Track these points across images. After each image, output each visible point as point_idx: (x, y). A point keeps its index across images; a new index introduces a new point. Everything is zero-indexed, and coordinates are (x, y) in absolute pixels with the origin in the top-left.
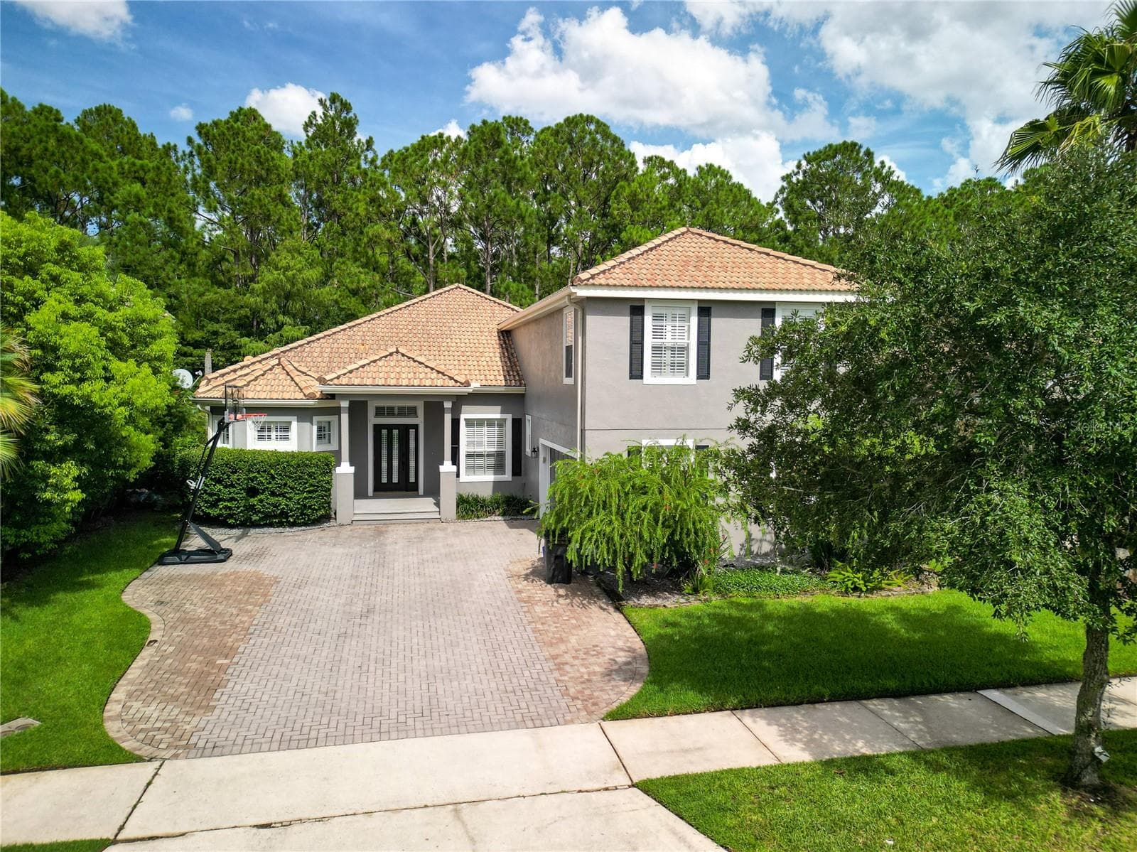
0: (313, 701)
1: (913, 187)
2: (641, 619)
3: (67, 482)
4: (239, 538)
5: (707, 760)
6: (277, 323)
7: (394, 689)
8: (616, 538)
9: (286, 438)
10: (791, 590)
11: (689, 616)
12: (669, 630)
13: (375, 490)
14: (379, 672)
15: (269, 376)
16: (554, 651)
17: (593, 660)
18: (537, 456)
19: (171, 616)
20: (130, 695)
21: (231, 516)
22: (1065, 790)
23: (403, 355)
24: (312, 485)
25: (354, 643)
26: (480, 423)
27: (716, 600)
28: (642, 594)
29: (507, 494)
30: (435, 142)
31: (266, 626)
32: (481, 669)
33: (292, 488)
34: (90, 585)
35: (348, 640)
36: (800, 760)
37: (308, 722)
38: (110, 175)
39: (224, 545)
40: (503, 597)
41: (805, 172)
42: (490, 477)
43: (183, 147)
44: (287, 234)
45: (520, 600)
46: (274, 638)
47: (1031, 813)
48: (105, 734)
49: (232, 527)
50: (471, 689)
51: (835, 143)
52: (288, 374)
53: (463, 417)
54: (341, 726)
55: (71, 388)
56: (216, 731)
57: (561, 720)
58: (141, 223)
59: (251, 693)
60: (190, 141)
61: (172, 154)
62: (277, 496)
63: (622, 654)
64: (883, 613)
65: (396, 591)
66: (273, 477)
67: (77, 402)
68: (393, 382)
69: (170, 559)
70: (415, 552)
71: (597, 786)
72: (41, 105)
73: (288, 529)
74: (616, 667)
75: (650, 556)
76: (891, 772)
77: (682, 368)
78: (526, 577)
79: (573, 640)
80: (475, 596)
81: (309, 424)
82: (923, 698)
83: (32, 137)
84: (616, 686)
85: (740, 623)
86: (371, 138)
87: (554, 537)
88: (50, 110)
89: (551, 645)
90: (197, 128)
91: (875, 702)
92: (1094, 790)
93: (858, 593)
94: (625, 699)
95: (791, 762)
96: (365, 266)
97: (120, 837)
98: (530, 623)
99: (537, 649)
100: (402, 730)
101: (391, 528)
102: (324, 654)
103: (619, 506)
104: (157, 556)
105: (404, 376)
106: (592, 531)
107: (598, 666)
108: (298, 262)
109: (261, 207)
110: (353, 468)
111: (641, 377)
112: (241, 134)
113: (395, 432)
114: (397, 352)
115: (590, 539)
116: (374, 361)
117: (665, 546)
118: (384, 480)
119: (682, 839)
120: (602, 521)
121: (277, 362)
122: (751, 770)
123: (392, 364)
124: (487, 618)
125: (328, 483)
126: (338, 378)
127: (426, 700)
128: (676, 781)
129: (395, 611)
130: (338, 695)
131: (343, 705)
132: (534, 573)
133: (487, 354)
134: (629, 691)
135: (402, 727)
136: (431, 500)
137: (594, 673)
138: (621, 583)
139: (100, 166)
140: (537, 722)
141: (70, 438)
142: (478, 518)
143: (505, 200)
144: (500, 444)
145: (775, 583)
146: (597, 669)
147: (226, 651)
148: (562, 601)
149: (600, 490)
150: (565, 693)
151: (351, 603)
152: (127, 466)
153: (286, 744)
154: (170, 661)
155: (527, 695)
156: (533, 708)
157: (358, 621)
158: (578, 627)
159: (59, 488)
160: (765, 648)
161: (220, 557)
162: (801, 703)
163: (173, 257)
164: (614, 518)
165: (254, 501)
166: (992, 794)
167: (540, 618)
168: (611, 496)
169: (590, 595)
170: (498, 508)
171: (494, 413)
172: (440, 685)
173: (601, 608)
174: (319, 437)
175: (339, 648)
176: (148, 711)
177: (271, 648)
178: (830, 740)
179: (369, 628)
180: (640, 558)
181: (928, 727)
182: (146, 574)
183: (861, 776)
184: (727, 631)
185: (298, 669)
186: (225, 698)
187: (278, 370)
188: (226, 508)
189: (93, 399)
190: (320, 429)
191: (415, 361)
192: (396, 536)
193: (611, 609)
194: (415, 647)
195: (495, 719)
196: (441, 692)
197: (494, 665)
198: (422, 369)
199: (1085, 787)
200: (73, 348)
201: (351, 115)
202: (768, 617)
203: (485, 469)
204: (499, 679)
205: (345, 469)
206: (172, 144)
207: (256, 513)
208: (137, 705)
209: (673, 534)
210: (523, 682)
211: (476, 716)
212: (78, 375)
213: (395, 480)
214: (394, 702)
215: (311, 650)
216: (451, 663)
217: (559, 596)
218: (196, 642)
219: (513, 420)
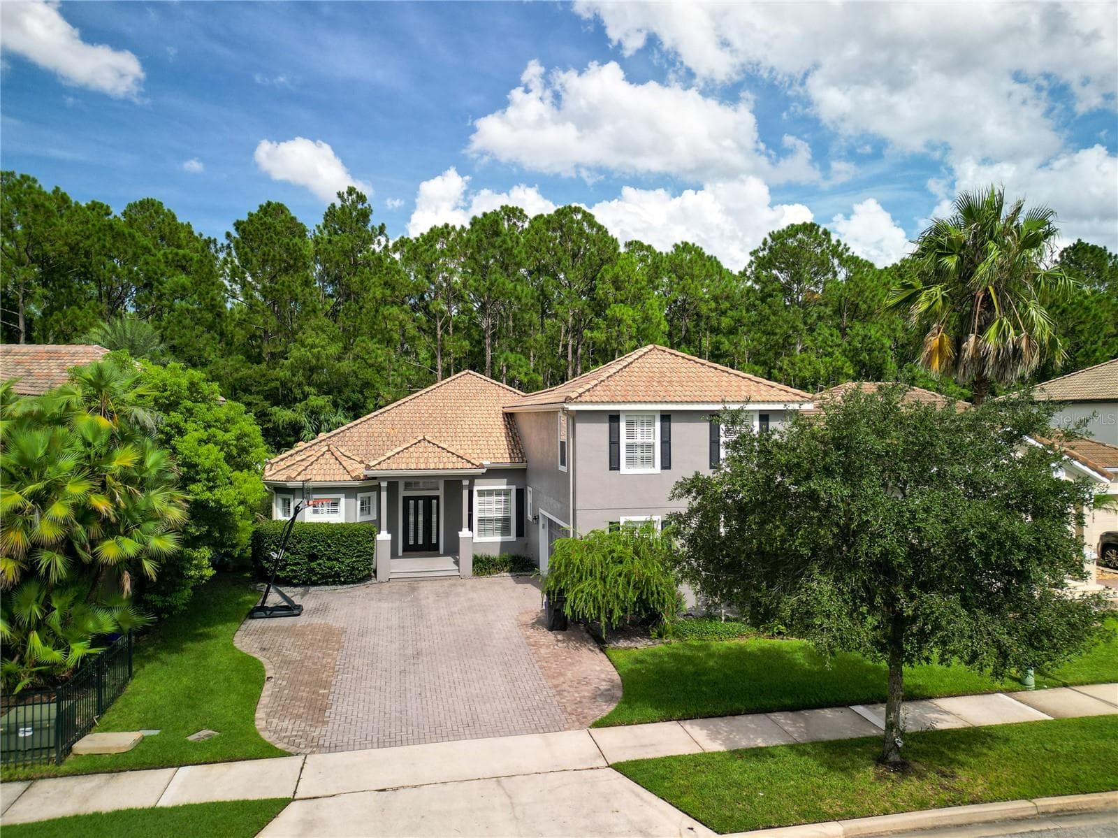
0: (393, 717)
1: (866, 261)
2: (619, 658)
3: (205, 562)
4: (303, 595)
5: (657, 751)
6: (303, 393)
7: (446, 708)
8: (600, 598)
9: (335, 511)
10: (731, 634)
11: (654, 655)
12: (638, 666)
13: (404, 551)
14: (434, 698)
15: (322, 461)
16: (556, 682)
17: (584, 687)
18: (538, 523)
19: (275, 659)
20: (268, 715)
21: (295, 577)
22: (877, 765)
23: (429, 442)
24: (359, 551)
25: (412, 677)
26: (490, 493)
27: (675, 643)
28: (620, 638)
29: (513, 554)
30: (442, 233)
31: (347, 665)
32: (505, 695)
33: (344, 554)
34: (207, 637)
35: (408, 676)
36: (716, 750)
37: (393, 731)
38: (158, 267)
39: (297, 603)
40: (515, 641)
41: (770, 248)
42: (498, 538)
43: (222, 240)
44: (312, 314)
45: (529, 644)
46: (355, 675)
47: (852, 778)
48: (261, 739)
49: (295, 586)
50: (499, 708)
51: (796, 223)
52: (337, 459)
53: (476, 489)
54: (416, 733)
55: (208, 495)
56: (334, 737)
57: (562, 728)
58: (187, 310)
59: (350, 712)
60: (228, 235)
61: (212, 246)
62: (332, 560)
63: (604, 683)
64: (796, 651)
65: (435, 637)
66: (329, 546)
67: (212, 504)
68: (422, 466)
69: (258, 614)
70: (444, 605)
71: (585, 767)
72: (93, 202)
73: (340, 587)
74: (599, 693)
75: (625, 611)
76: (773, 756)
77: (649, 461)
78: (533, 626)
79: (569, 674)
80: (494, 641)
81: (354, 500)
82: (810, 711)
83: (91, 235)
84: (600, 706)
85: (690, 659)
86: (383, 224)
87: (554, 595)
88: (101, 206)
89: (554, 678)
90: (235, 224)
91: (776, 714)
92: (895, 765)
93: (781, 637)
94: (605, 714)
95: (710, 751)
96: (380, 342)
97: (296, 797)
98: (537, 661)
99: (544, 681)
100: (456, 735)
101: (422, 584)
102: (393, 685)
103: (602, 573)
104: (247, 612)
105: (431, 460)
106: (583, 592)
107: (586, 692)
108: (321, 339)
109: (290, 293)
110: (390, 535)
111: (619, 469)
112: (273, 229)
113: (421, 502)
114: (424, 439)
115: (581, 599)
116: (407, 448)
117: (636, 603)
118: (411, 542)
119: (638, 795)
120: (589, 585)
121: (326, 448)
122: (684, 757)
123: (421, 450)
124: (506, 658)
125: (372, 548)
126: (379, 464)
127: (469, 715)
128: (636, 764)
129: (438, 654)
130: (409, 713)
131: (414, 720)
132: (538, 623)
133: (494, 435)
134: (607, 709)
135: (456, 733)
136: (450, 560)
137: (584, 697)
138: (604, 631)
139: (150, 259)
140: (545, 729)
141: (204, 529)
142: (490, 574)
143: (504, 284)
144: (506, 510)
145: (720, 629)
146: (586, 694)
147: (323, 684)
148: (560, 644)
149: (588, 561)
150: (564, 710)
151: (404, 648)
152: (234, 546)
153: (382, 744)
154: (286, 692)
155: (538, 712)
156: (542, 721)
157: (412, 661)
158: (572, 664)
159: (199, 567)
160: (704, 678)
161: (296, 612)
162: (726, 716)
163: (214, 338)
164: (598, 583)
165: (314, 565)
166: (831, 767)
167: (544, 658)
168: (595, 566)
169: (582, 640)
170: (506, 566)
171: (501, 485)
172: (477, 706)
173: (590, 650)
174: (362, 509)
175: (402, 681)
176: (285, 724)
177: (354, 681)
178: (740, 739)
179: (421, 666)
180: (617, 613)
181: (807, 730)
182: (243, 627)
183: (754, 758)
184: (679, 666)
185: (377, 696)
186: (333, 715)
187: (328, 456)
188: (292, 571)
189: (222, 502)
190: (362, 503)
191: (439, 447)
192: (426, 590)
193: (597, 651)
194: (456, 680)
195: (517, 728)
196: (479, 711)
197: (514, 691)
198: (444, 454)
199: (890, 763)
200: (207, 464)
201: (366, 205)
202: (711, 655)
203: (494, 531)
204: (518, 701)
205: (384, 536)
206: (212, 238)
207: (315, 575)
208: (275, 721)
209: (641, 594)
210: (535, 704)
211: (505, 726)
212: (211, 484)
213: (420, 542)
214: (448, 717)
215: (383, 683)
216: (484, 691)
217: (558, 641)
218: (300, 678)
219: (517, 490)
